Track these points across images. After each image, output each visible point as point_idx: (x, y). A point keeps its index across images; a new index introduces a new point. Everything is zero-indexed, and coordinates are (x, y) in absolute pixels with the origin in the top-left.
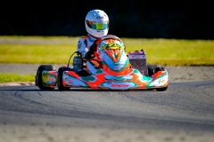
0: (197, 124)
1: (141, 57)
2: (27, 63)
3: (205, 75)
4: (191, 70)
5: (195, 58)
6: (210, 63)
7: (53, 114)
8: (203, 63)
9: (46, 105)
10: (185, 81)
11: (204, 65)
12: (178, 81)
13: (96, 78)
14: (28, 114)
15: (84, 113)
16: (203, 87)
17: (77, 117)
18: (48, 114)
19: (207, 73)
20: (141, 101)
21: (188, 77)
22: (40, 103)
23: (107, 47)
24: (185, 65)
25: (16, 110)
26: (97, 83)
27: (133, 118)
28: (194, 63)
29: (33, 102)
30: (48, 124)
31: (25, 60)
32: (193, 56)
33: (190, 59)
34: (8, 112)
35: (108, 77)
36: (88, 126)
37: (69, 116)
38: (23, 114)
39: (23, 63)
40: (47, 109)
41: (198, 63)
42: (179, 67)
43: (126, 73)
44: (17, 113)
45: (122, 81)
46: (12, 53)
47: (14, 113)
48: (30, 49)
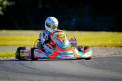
1: (74, 42)
4: (120, 49)
7: (41, 75)
9: (37, 70)
10: (117, 56)
12: (113, 56)
13: (53, 53)
14: (27, 75)
15: (59, 74)
17: (55, 76)
18: (39, 75)
20: (91, 67)
21: (118, 53)
22: (34, 69)
23: (58, 36)
24: (117, 46)
25: (20, 73)
26: (54, 55)
27: (87, 76)
29: (30, 68)
32: (121, 41)
33: (119, 43)
34: (16, 74)
35: (59, 52)
37: (50, 76)
38: (24, 75)
40: (38, 72)
42: (113, 48)
43: (69, 50)
44: (21, 74)
45: (68, 54)
46: (18, 40)
47: (20, 74)
48: (28, 38)
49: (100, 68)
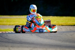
0: (64, 46)
2: (4, 25)
3: (66, 29)
4: (61, 27)
5: (63, 23)
6: (68, 25)
8: (66, 24)
10: (60, 31)
11: (66, 25)
14: (4, 43)
16: (66, 33)
17: (21, 44)
18: (11, 43)
19: (67, 28)
20: (44, 38)
21: (60, 29)
22: (8, 39)
24: (59, 25)
27: (41, 44)
28: (63, 24)
30: (11, 46)
31: (3, 24)
32: (62, 22)
33: (61, 23)
36: (25, 47)
38: (2, 43)
39: (3, 25)
40: (11, 41)
41: (64, 25)
49: (49, 39)
